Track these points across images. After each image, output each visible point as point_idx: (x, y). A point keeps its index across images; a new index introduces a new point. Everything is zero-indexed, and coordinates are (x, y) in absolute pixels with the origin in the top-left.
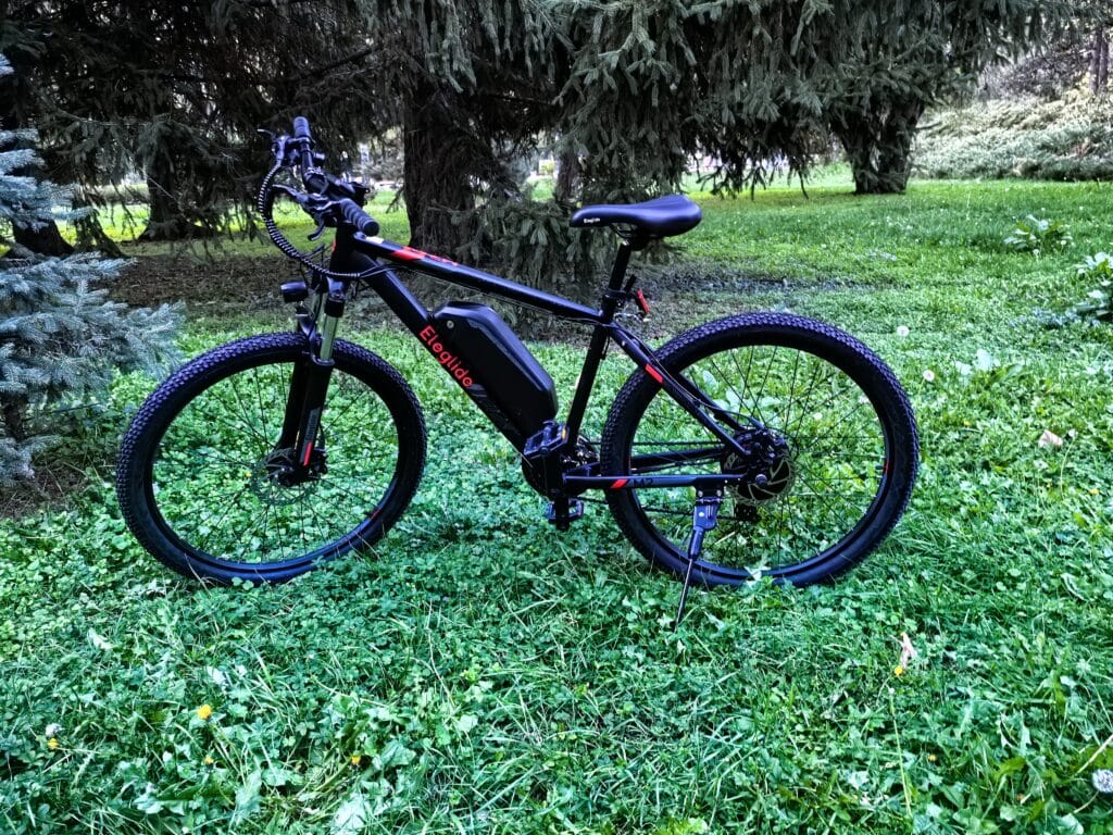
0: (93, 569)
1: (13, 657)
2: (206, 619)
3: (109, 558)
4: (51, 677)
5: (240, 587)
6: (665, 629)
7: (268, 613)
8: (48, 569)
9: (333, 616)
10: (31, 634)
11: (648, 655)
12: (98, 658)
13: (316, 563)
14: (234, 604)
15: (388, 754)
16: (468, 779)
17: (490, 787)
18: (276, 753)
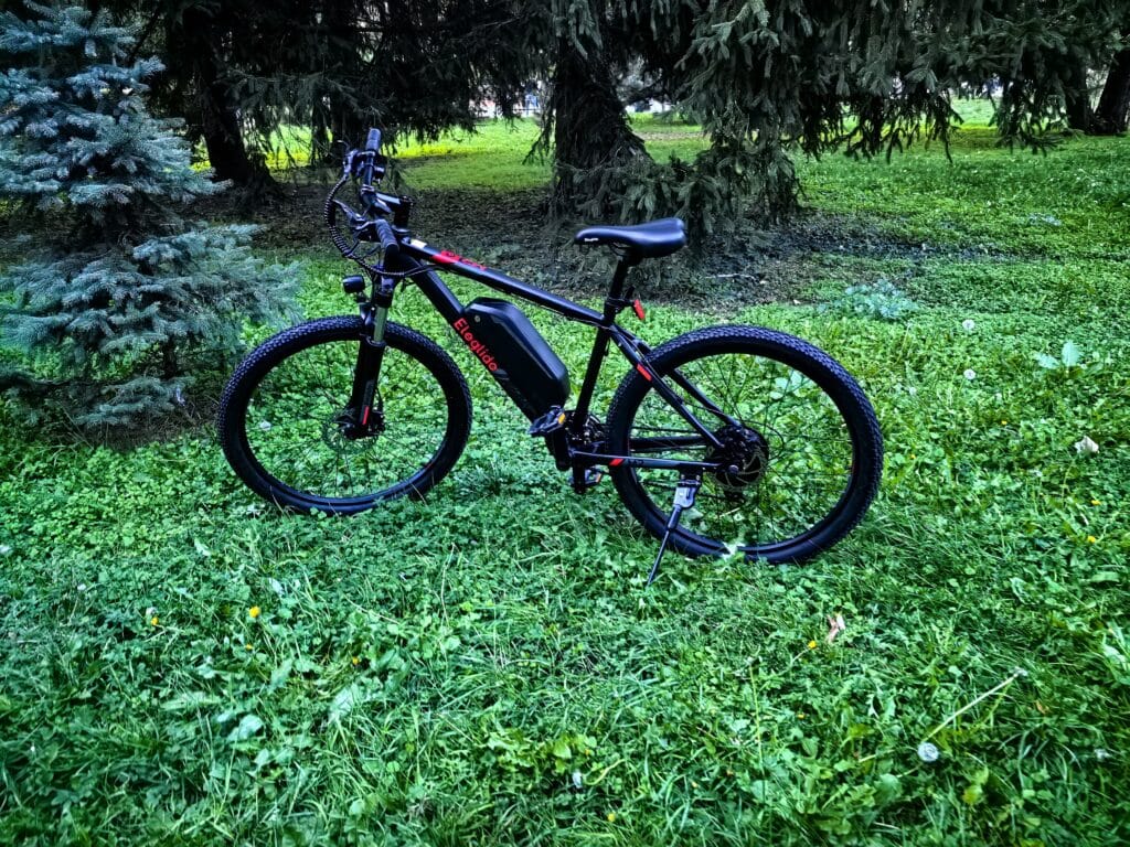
0: (210, 490)
1: (144, 553)
2: (283, 539)
3: (224, 482)
4: (164, 572)
5: (316, 516)
6: (638, 587)
7: (333, 540)
8: (180, 486)
9: (381, 547)
10: (158, 537)
11: (618, 607)
12: (201, 561)
13: (377, 502)
14: (307, 530)
15: (384, 660)
16: (439, 686)
17: (454, 693)
18: (306, 648)
